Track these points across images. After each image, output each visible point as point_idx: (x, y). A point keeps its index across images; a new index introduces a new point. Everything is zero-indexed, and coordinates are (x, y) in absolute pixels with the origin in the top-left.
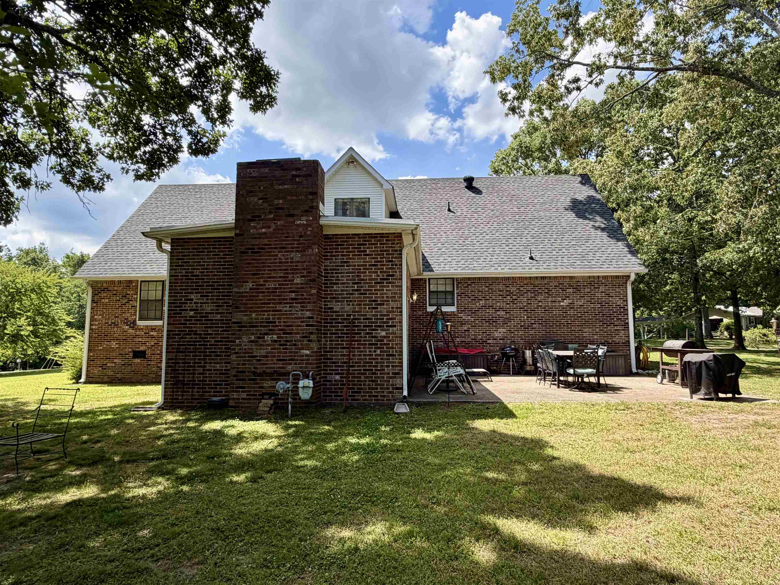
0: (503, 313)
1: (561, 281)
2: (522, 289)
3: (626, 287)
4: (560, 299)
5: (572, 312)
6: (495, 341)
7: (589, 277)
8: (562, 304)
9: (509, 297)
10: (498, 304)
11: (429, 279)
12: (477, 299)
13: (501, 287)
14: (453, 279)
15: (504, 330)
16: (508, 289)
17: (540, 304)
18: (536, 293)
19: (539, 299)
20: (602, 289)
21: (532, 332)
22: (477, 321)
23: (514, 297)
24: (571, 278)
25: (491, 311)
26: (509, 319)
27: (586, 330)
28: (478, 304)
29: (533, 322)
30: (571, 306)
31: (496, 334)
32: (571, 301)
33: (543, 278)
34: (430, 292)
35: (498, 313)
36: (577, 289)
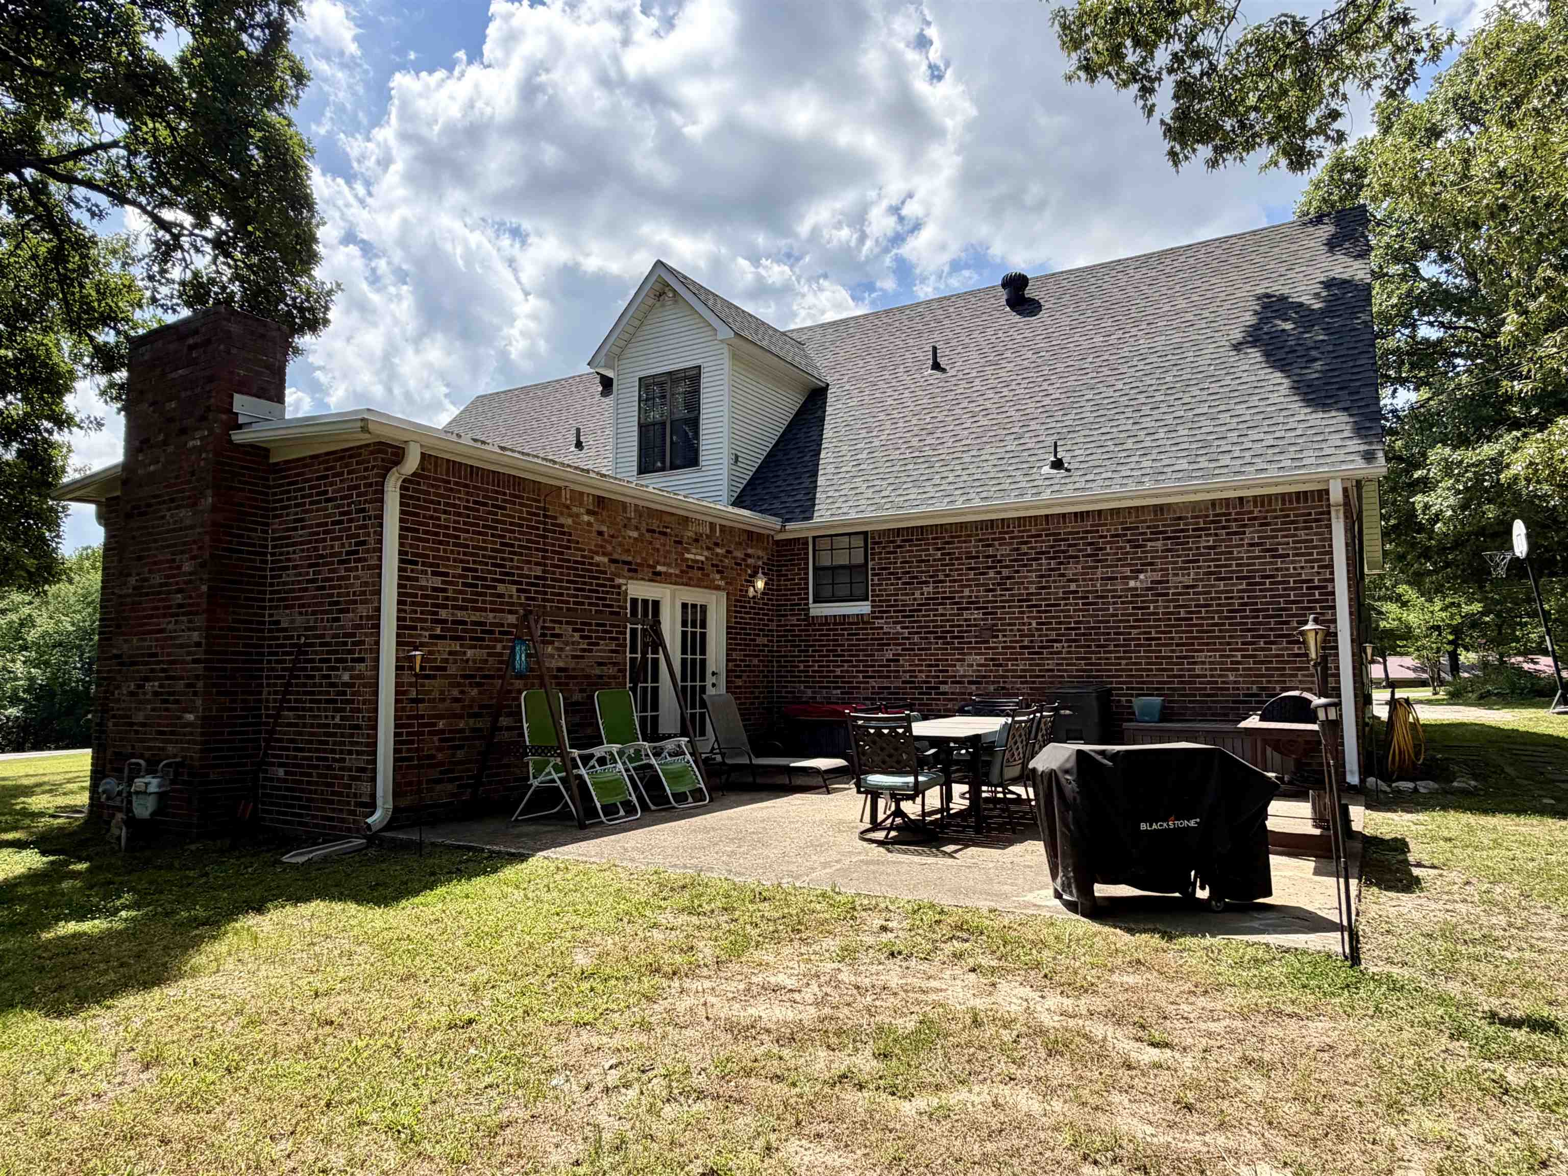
0: (977, 615)
1: (1130, 521)
2: (1024, 548)
3: (1329, 526)
4: (1127, 571)
5: (1160, 607)
6: (957, 688)
7: (1213, 503)
8: (1132, 584)
9: (991, 574)
10: (967, 592)
11: (814, 538)
12: (914, 581)
13: (973, 547)
14: (865, 533)
15: (980, 659)
16: (991, 551)
17: (1073, 586)
18: (1061, 557)
19: (1070, 573)
20: (1251, 534)
21: (1050, 664)
22: (916, 639)
23: (1005, 572)
24: (1159, 509)
25: (949, 610)
26: (993, 631)
27: (1201, 657)
28: (917, 595)
29: (1053, 635)
30: (1157, 589)
31: (961, 669)
32: (1157, 576)
33: (1080, 516)
34: (815, 569)
35: (966, 615)
36: (1176, 538)
